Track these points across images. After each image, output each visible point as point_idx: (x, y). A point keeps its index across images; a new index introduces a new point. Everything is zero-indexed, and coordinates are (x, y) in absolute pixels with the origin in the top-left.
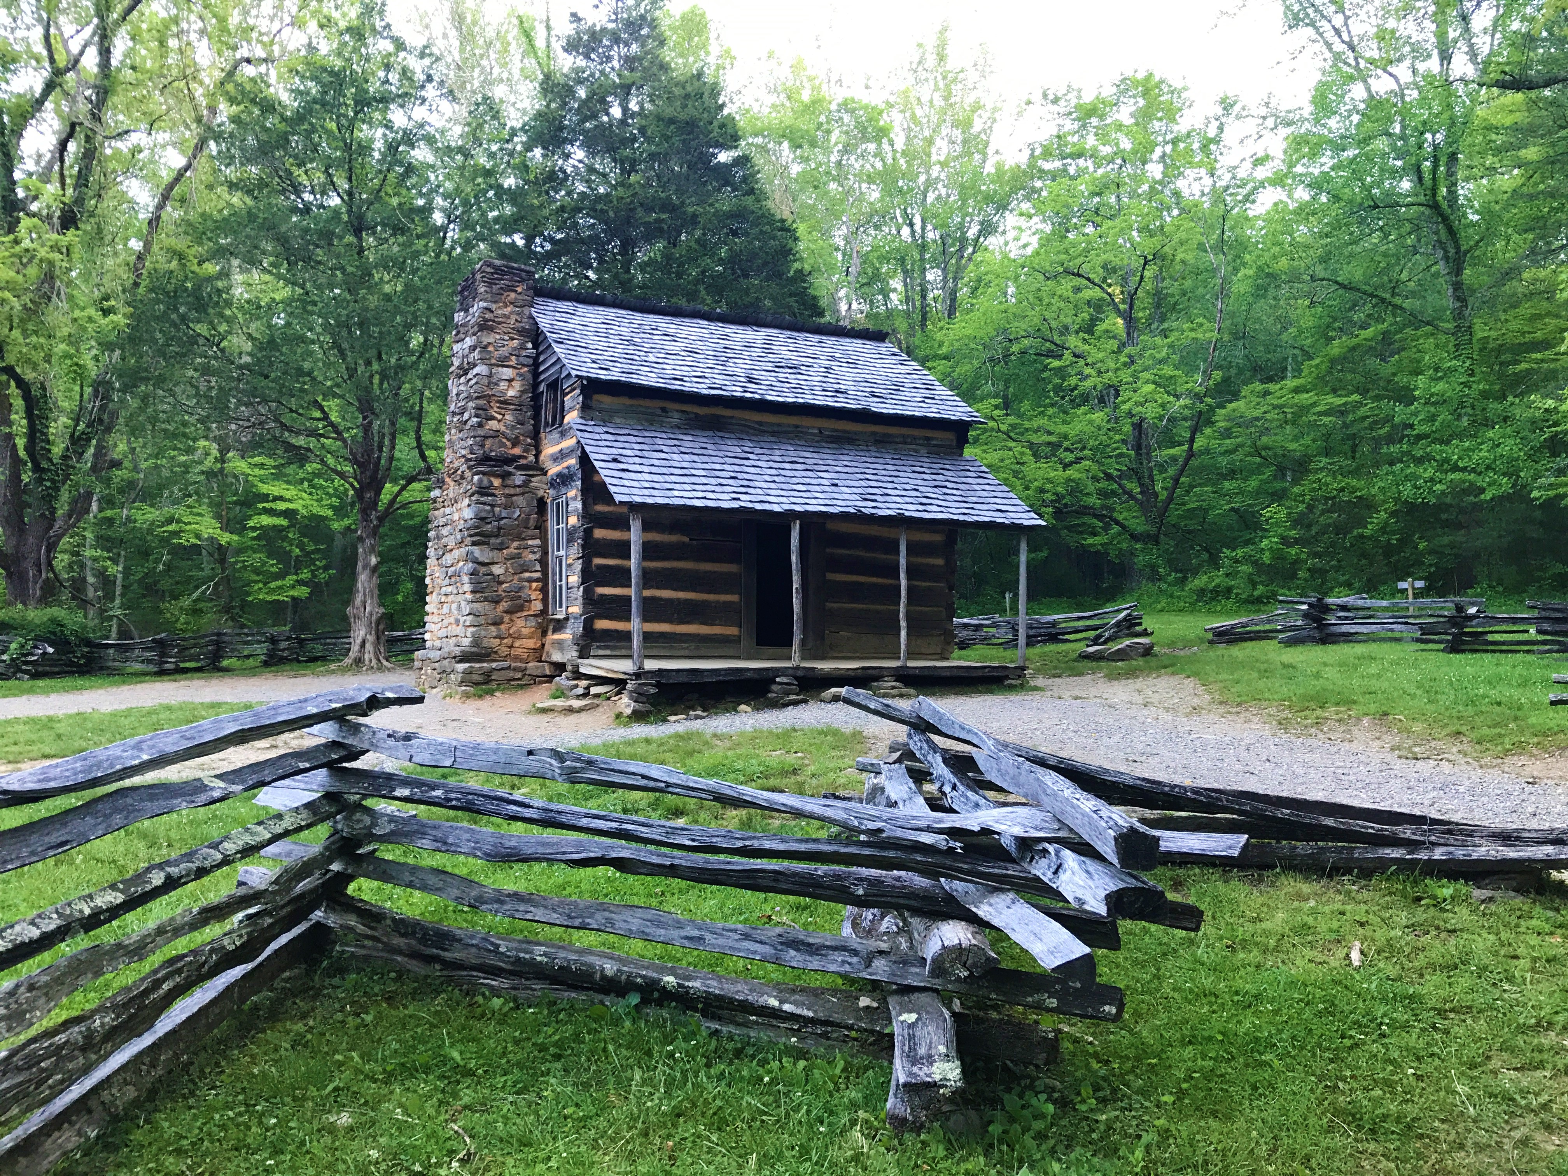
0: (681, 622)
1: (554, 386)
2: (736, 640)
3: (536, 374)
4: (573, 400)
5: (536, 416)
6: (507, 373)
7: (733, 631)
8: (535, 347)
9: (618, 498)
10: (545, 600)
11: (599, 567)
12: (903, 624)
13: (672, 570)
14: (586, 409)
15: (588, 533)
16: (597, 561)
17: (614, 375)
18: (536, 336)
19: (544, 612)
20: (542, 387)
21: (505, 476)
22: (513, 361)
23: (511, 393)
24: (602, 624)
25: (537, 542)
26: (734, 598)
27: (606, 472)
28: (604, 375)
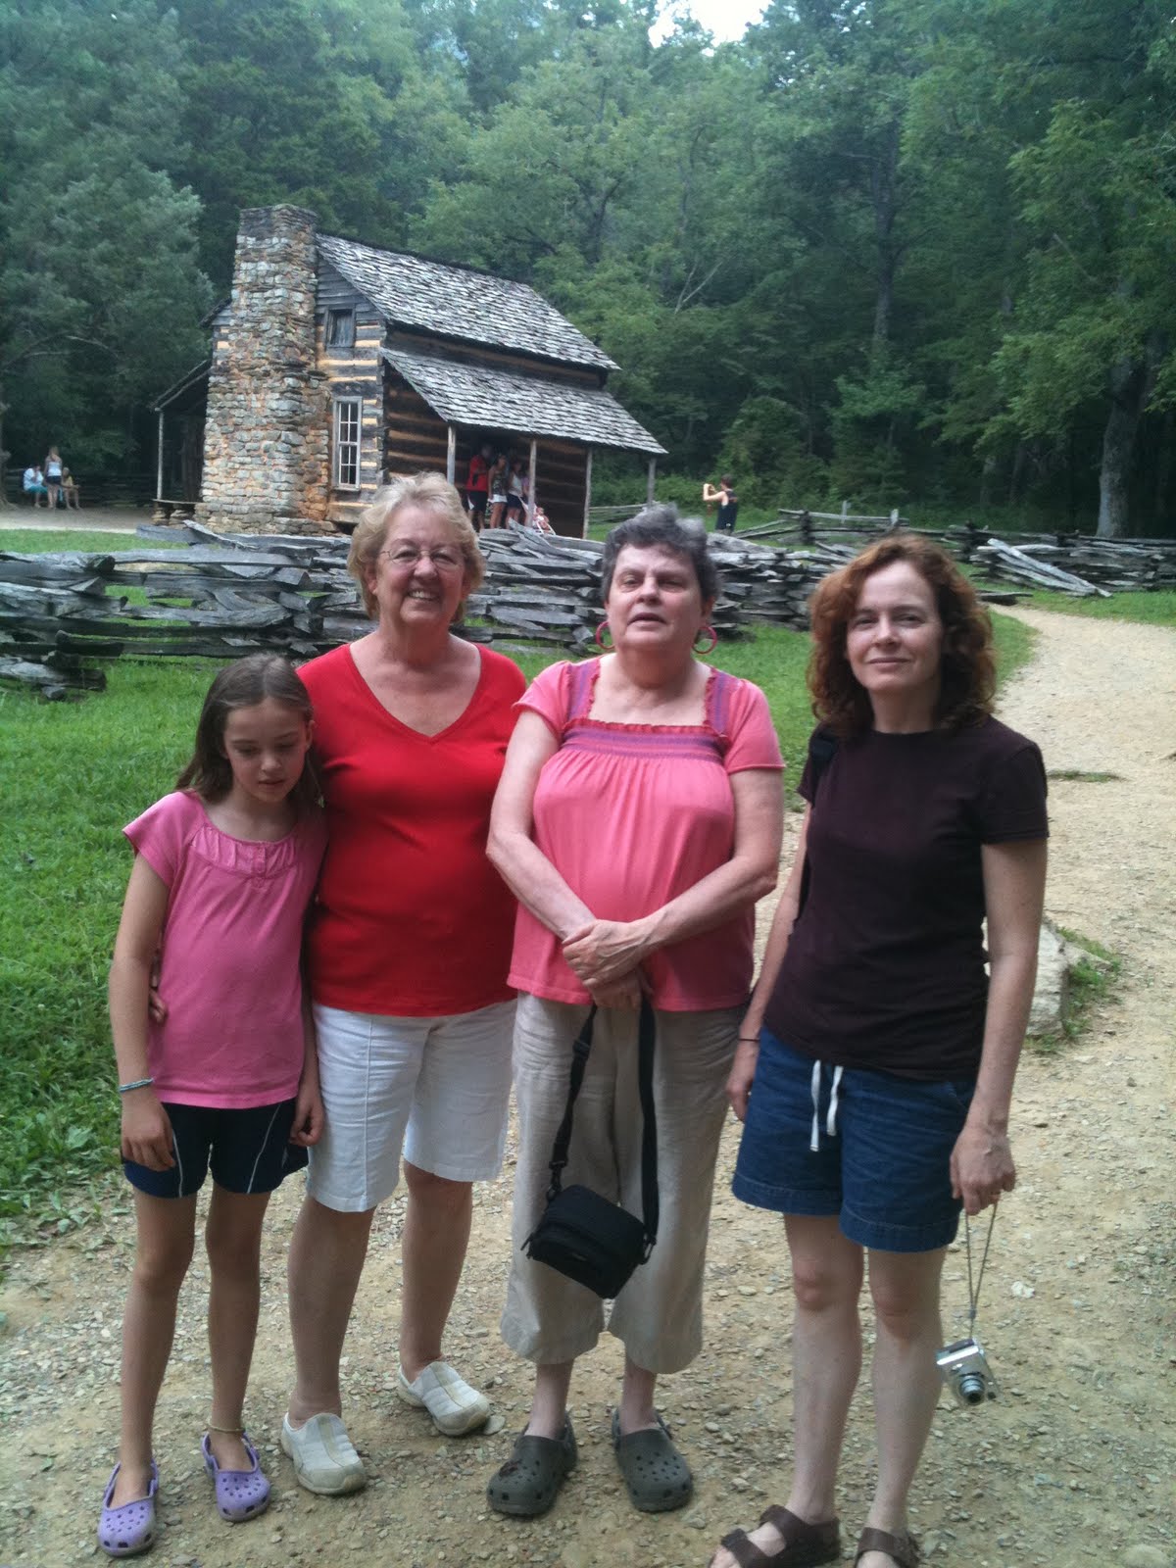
1: (339, 313)
4: (371, 331)
6: (299, 297)
9: (443, 417)
10: (329, 476)
14: (388, 341)
15: (386, 432)
16: (391, 453)
18: (316, 266)
19: (329, 484)
20: (323, 311)
22: (304, 287)
23: (302, 313)
25: (326, 432)
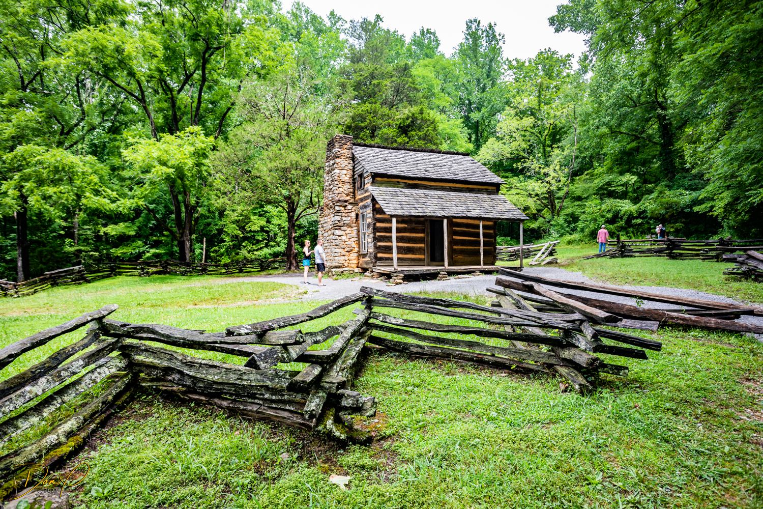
0: (406, 254)
1: (361, 176)
2: (424, 260)
3: (354, 172)
4: (368, 180)
5: (354, 186)
6: (345, 172)
7: (422, 257)
8: (354, 162)
9: (388, 213)
10: (359, 248)
11: (379, 236)
12: (482, 254)
13: (402, 236)
14: (373, 183)
15: (375, 224)
16: (378, 234)
17: (382, 171)
18: (353, 158)
19: (359, 251)
20: (356, 176)
21: (345, 206)
22: (346, 168)
23: (346, 179)
24: (379, 255)
26: (422, 245)
27: (381, 203)
28: (378, 171)
